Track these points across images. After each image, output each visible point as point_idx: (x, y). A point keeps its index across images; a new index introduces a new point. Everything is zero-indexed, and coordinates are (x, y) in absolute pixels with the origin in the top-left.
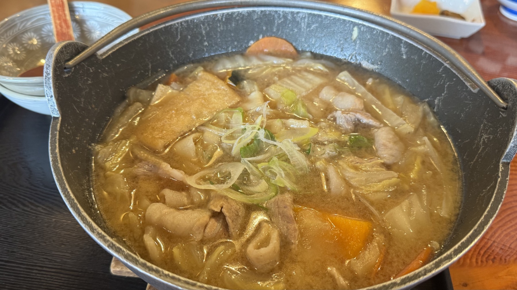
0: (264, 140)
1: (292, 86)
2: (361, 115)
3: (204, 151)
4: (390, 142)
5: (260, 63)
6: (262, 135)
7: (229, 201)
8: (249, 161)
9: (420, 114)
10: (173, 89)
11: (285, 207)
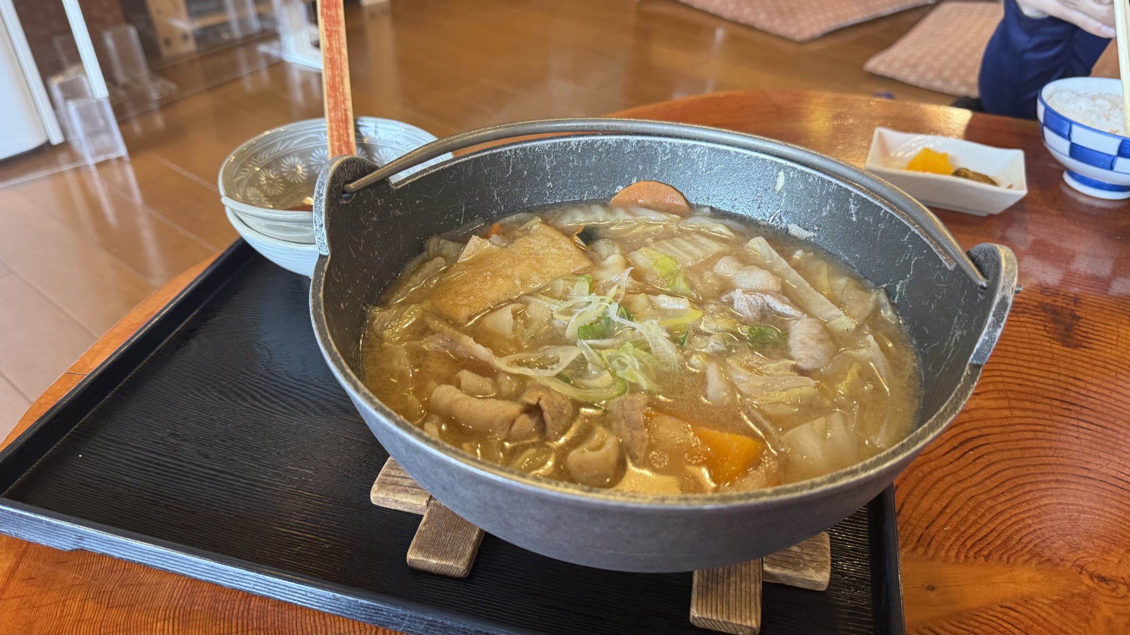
0: (616, 319)
1: (672, 251)
2: (772, 298)
3: (526, 328)
4: (812, 339)
5: (629, 217)
6: (614, 311)
7: (552, 393)
8: (590, 345)
9: (871, 306)
10: (493, 244)
11: (633, 410)
